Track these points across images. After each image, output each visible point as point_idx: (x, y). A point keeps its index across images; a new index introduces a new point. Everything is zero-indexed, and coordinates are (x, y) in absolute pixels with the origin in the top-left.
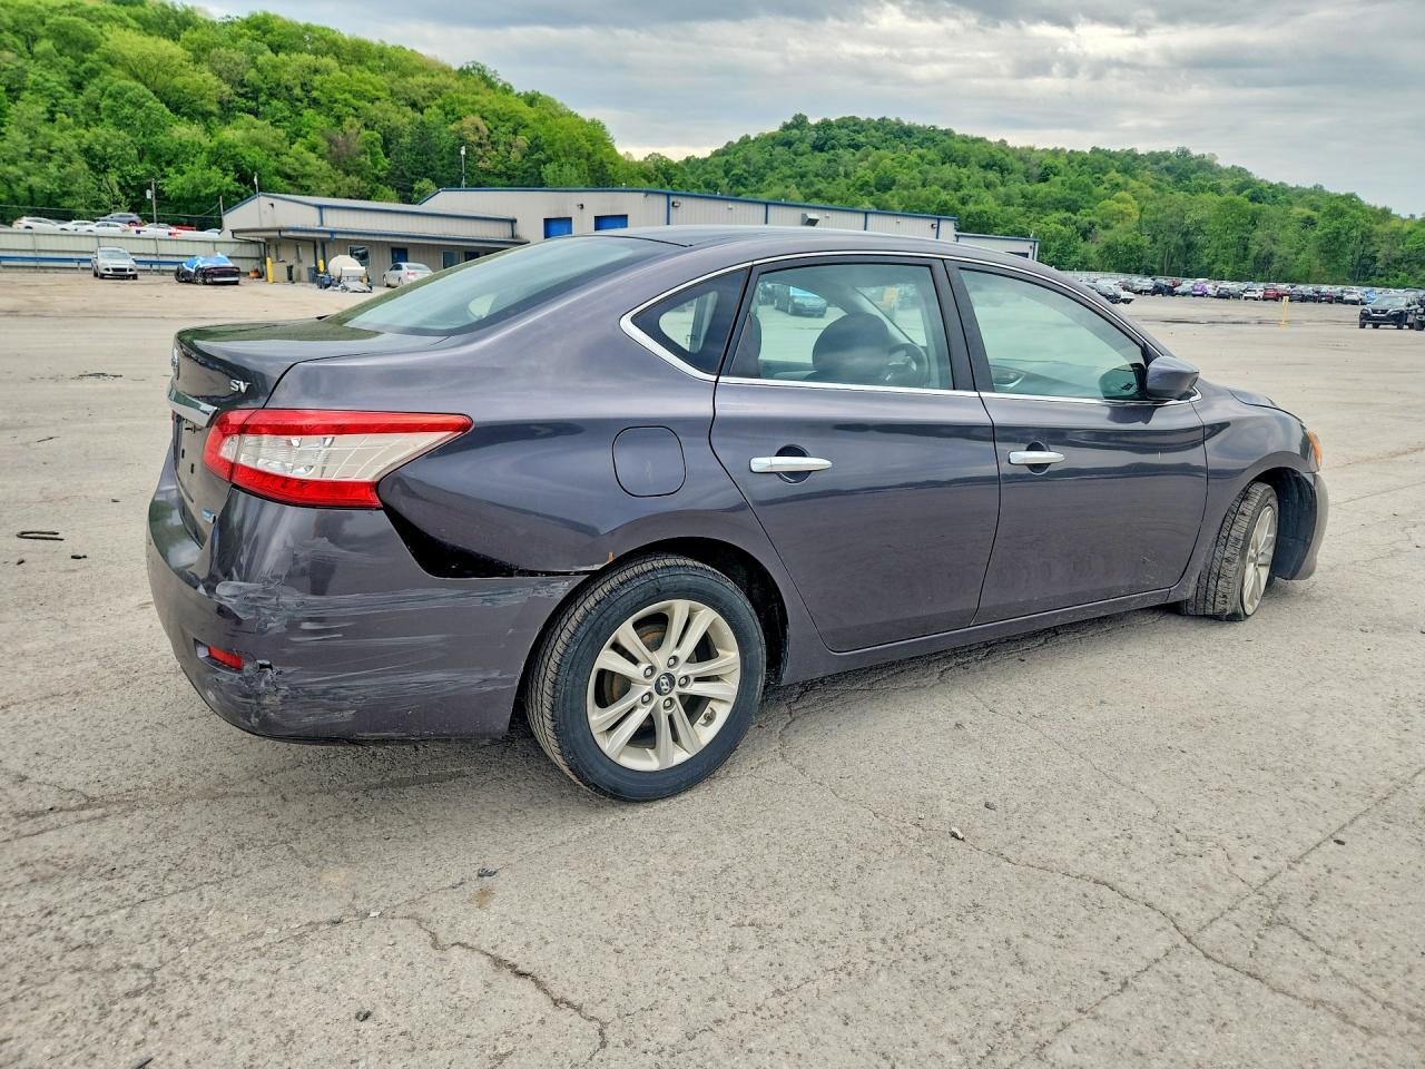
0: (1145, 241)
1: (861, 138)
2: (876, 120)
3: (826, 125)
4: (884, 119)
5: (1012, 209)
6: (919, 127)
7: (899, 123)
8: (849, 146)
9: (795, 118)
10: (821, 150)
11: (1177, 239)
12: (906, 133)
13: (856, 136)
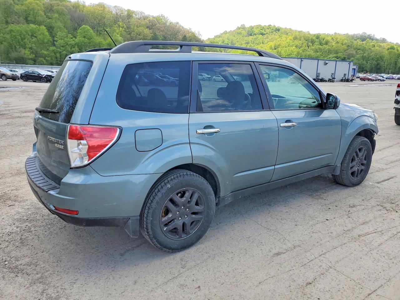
0: (365, 62)
1: (263, 31)
2: (267, 26)
3: (252, 28)
4: (270, 25)
5: (318, 53)
6: (281, 28)
7: (274, 26)
8: (260, 34)
9: (242, 25)
10: (251, 35)
11: (375, 62)
12: (278, 30)
13: (261, 31)
